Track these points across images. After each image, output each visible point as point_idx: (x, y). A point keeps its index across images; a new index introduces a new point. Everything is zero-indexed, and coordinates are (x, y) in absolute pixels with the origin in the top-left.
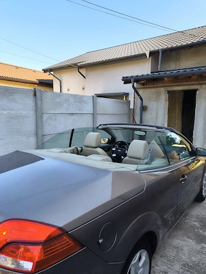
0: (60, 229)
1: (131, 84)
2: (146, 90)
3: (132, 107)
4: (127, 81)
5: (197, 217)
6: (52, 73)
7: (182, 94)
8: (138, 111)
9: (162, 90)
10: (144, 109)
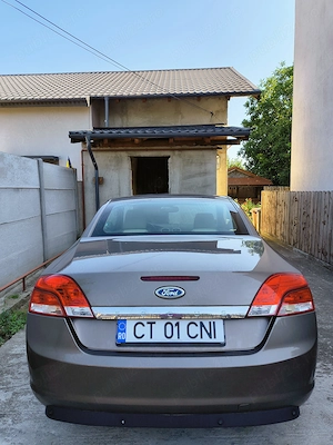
2: (100, 154)
3: (80, 178)
4: (74, 138)
8: (90, 185)
10: (99, 182)
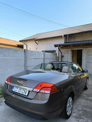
0: (54, 85)
1: (58, 47)
2: (63, 49)
3: (58, 56)
4: (56, 46)
5: (85, 94)
6: (23, 42)
7: (77, 51)
8: (60, 57)
9: (69, 49)
10: (62, 57)
